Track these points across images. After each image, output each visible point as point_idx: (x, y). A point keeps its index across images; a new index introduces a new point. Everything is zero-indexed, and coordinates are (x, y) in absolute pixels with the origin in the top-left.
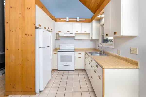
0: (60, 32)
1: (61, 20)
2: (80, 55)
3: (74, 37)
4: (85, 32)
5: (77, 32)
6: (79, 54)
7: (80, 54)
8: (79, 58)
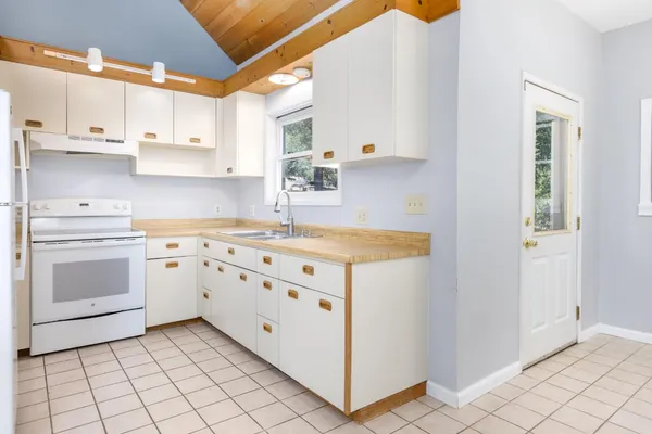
0: (38, 124)
1: (46, 52)
2: (173, 252)
3: (131, 160)
4: (193, 140)
5: (148, 135)
6: (169, 246)
7: (176, 246)
8: (169, 265)
